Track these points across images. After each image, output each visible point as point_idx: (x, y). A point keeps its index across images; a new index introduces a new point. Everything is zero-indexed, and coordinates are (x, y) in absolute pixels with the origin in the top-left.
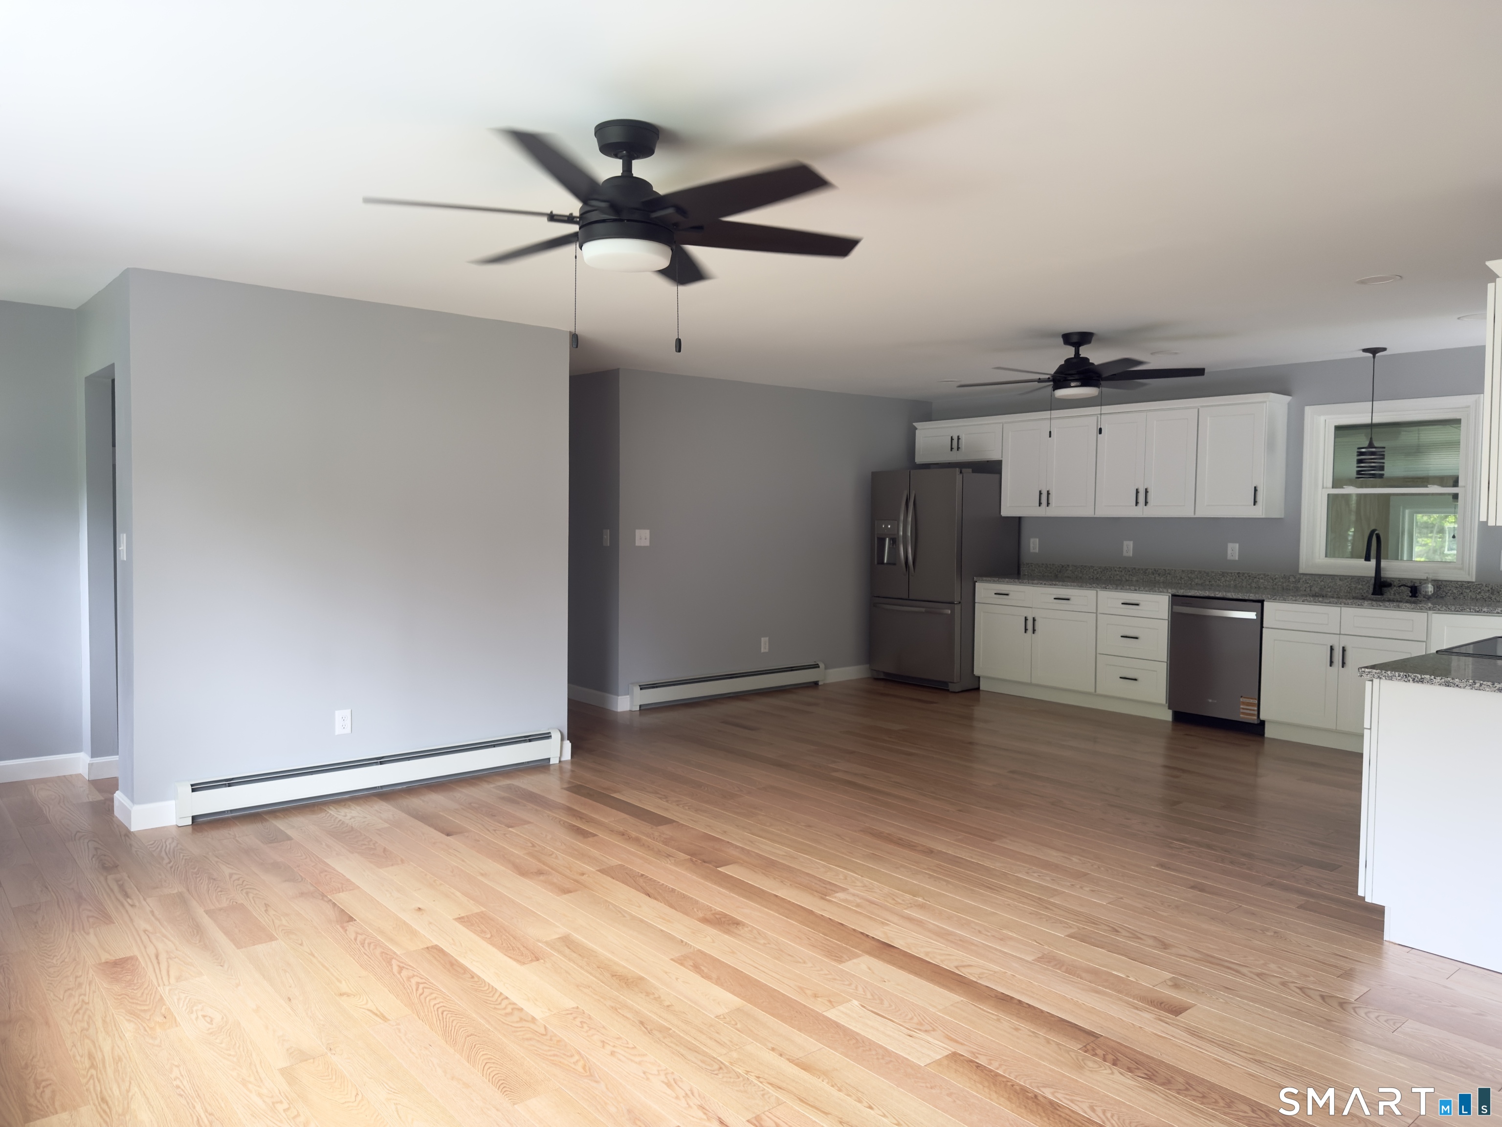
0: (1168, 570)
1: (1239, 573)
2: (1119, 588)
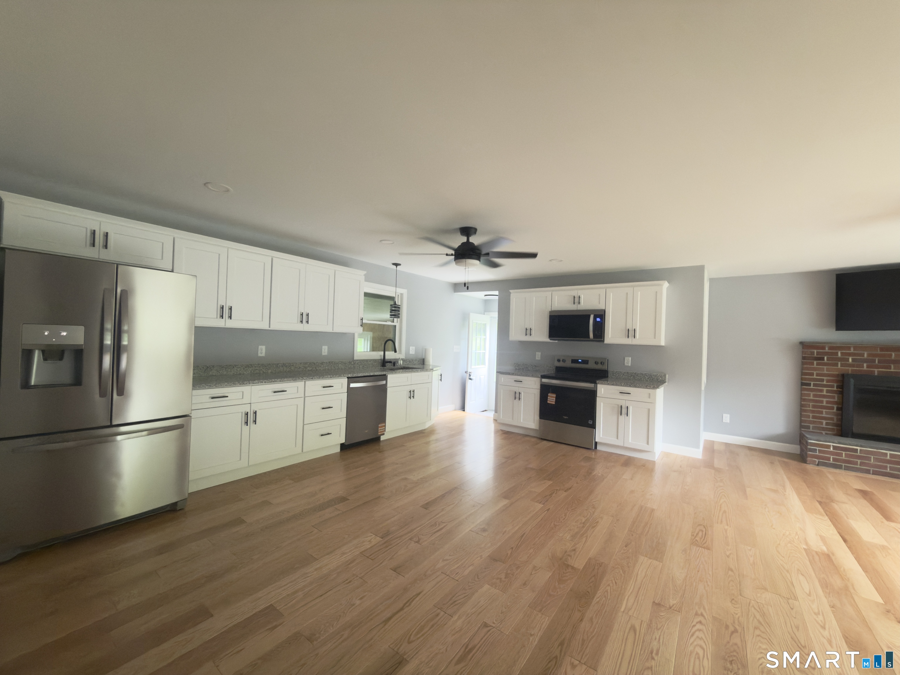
0: (292, 363)
1: (330, 362)
2: (321, 377)
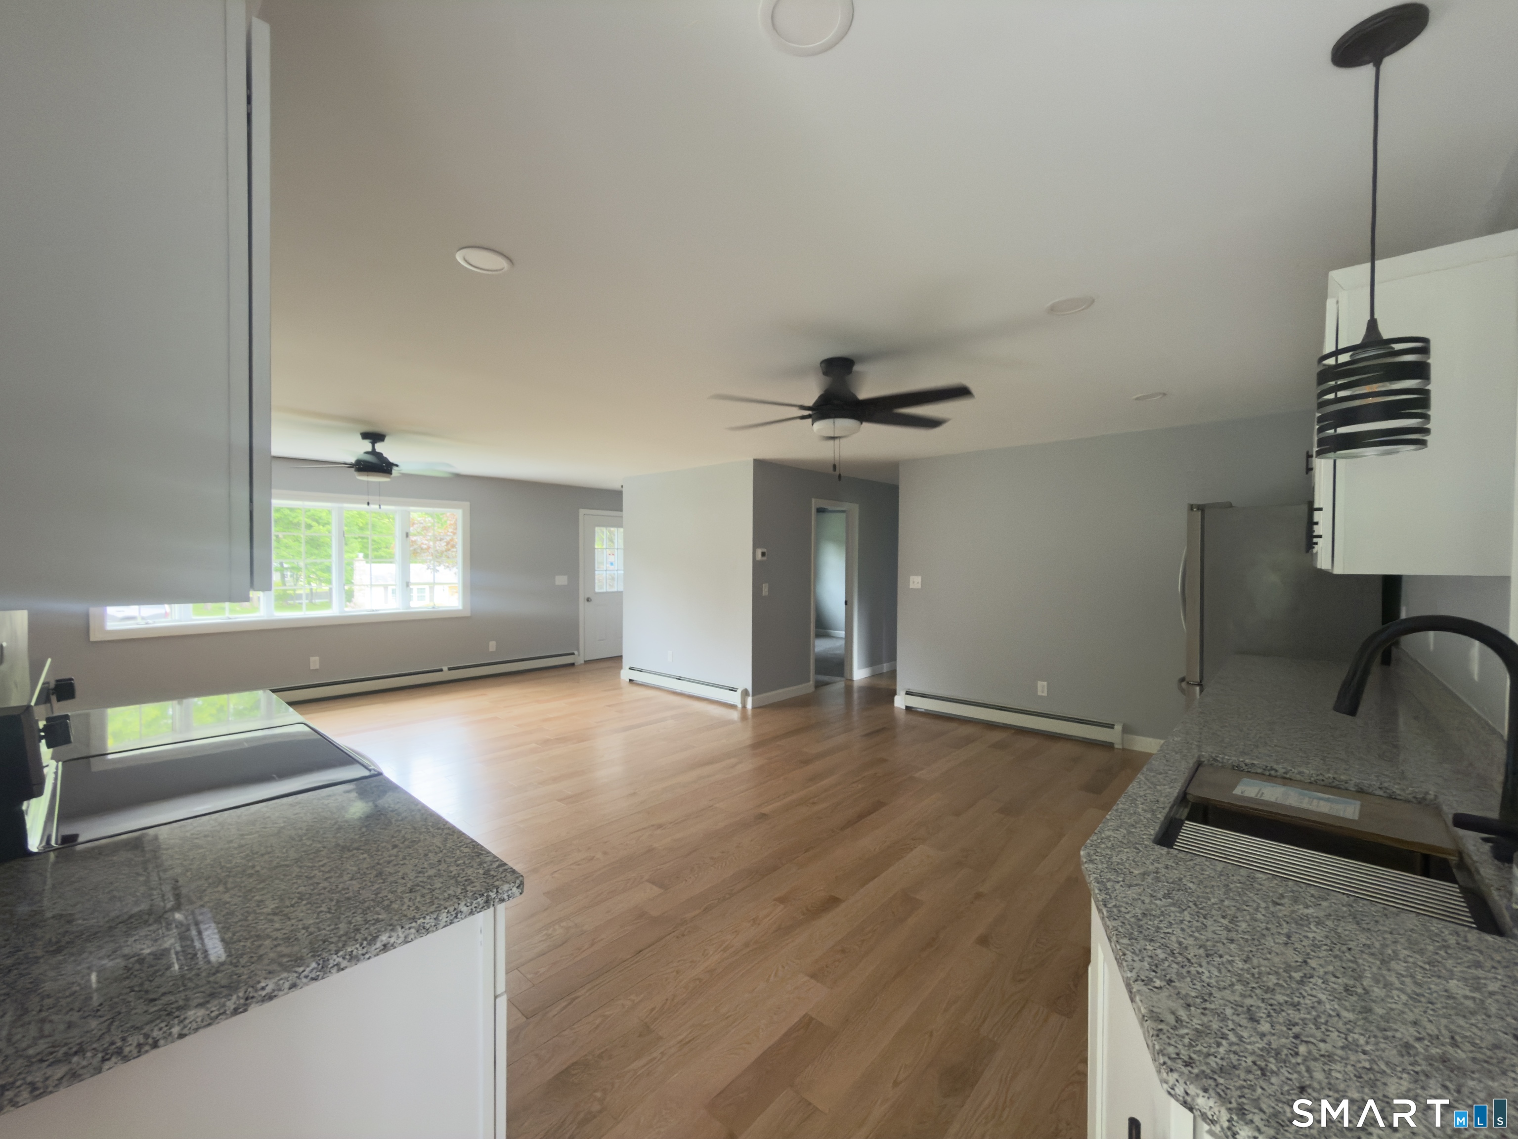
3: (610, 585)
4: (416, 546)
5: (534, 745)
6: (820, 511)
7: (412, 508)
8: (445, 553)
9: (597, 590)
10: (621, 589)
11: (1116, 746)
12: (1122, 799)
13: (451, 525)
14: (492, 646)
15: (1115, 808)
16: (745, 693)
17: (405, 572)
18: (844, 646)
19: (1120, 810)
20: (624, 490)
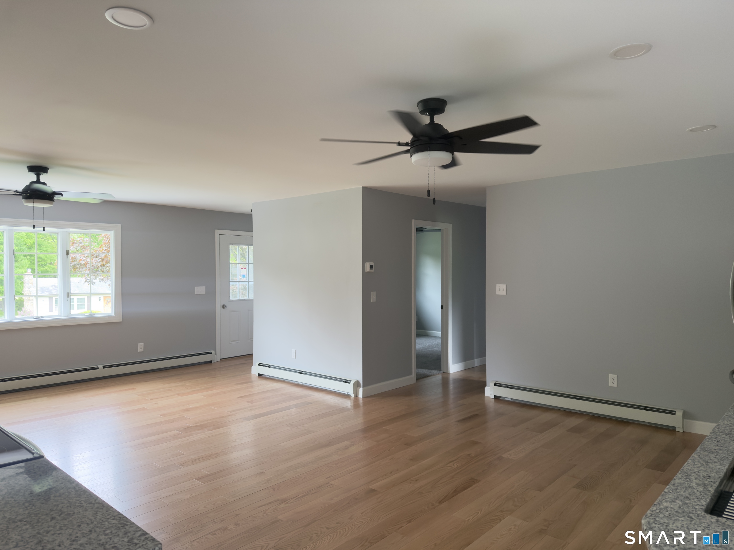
3: (243, 294)
4: (75, 263)
5: (176, 432)
6: (420, 230)
7: (71, 230)
8: (100, 268)
9: (231, 298)
10: (251, 297)
11: (677, 430)
12: (679, 475)
13: (105, 244)
14: (141, 347)
15: (672, 482)
16: (357, 385)
17: (66, 284)
18: (441, 343)
19: (676, 485)
20: (253, 213)
